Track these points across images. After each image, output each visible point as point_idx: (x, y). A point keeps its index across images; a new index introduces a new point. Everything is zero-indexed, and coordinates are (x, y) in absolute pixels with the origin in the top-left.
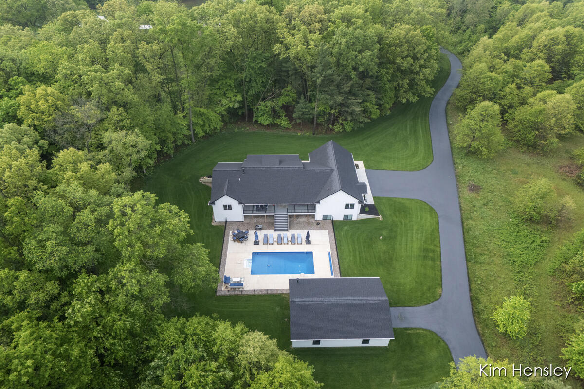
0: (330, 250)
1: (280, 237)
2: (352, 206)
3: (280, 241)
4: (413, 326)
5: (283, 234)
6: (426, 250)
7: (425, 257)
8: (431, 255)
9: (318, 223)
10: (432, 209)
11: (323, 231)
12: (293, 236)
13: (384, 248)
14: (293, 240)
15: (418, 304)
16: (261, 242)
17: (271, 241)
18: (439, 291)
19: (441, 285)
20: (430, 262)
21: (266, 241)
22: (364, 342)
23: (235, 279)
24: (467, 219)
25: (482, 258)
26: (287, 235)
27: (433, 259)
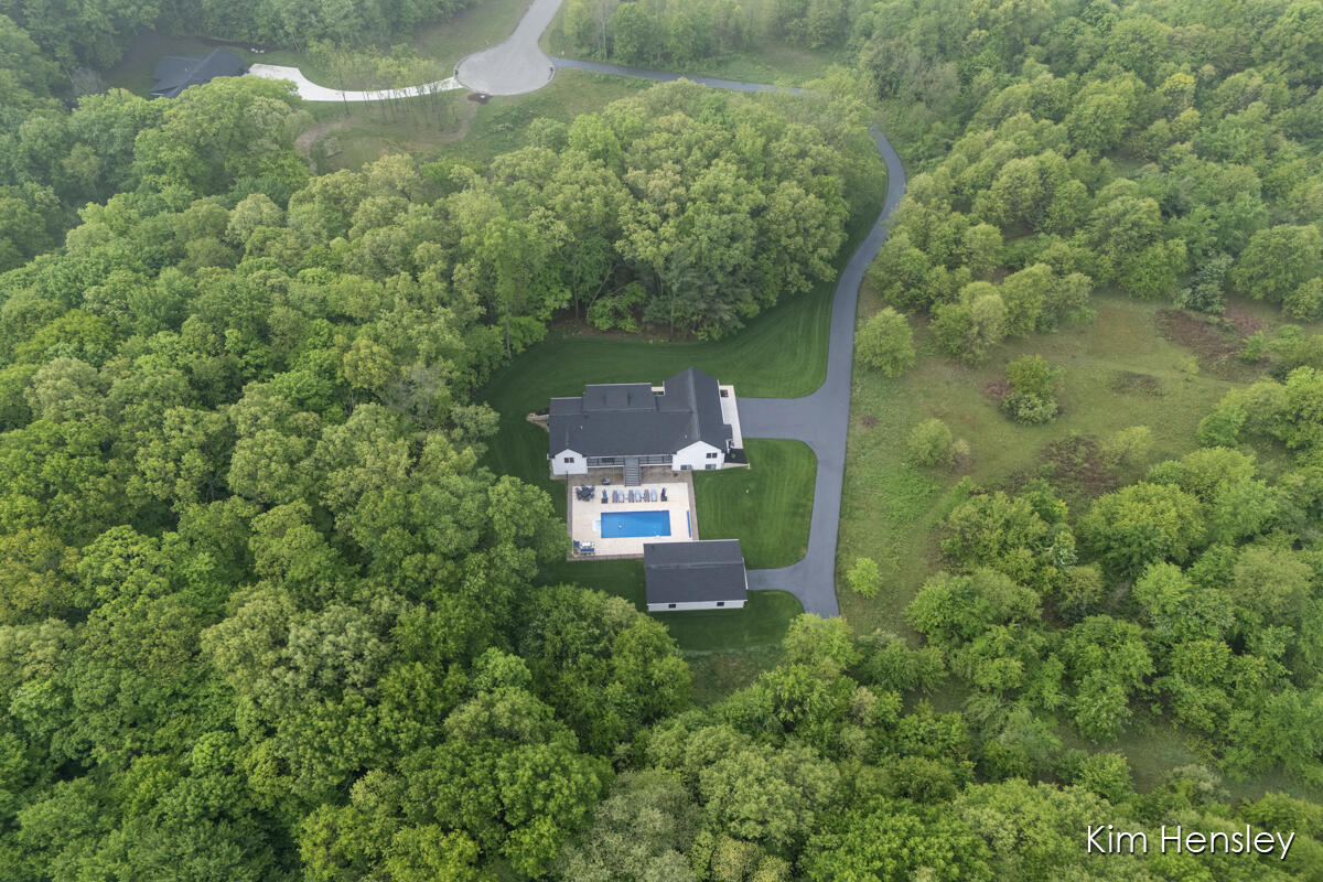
0: (688, 508)
1: (631, 493)
2: (715, 455)
3: (632, 498)
4: (770, 588)
5: (635, 489)
6: (797, 506)
7: (795, 514)
8: (801, 510)
9: (676, 474)
10: (811, 451)
11: (681, 484)
12: (647, 492)
13: (750, 504)
14: (647, 497)
15: (778, 566)
16: (610, 500)
17: (621, 498)
18: (803, 551)
19: (806, 545)
20: (798, 520)
21: (616, 498)
22: (719, 604)
23: (585, 544)
24: (851, 464)
25: (857, 513)
26: (640, 489)
27: (803, 516)
